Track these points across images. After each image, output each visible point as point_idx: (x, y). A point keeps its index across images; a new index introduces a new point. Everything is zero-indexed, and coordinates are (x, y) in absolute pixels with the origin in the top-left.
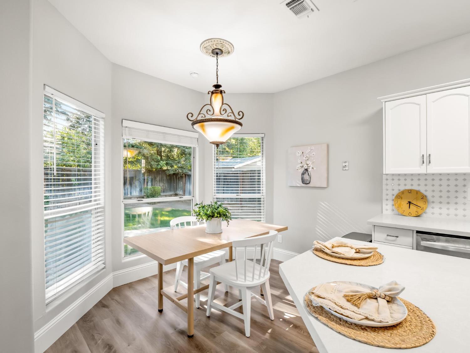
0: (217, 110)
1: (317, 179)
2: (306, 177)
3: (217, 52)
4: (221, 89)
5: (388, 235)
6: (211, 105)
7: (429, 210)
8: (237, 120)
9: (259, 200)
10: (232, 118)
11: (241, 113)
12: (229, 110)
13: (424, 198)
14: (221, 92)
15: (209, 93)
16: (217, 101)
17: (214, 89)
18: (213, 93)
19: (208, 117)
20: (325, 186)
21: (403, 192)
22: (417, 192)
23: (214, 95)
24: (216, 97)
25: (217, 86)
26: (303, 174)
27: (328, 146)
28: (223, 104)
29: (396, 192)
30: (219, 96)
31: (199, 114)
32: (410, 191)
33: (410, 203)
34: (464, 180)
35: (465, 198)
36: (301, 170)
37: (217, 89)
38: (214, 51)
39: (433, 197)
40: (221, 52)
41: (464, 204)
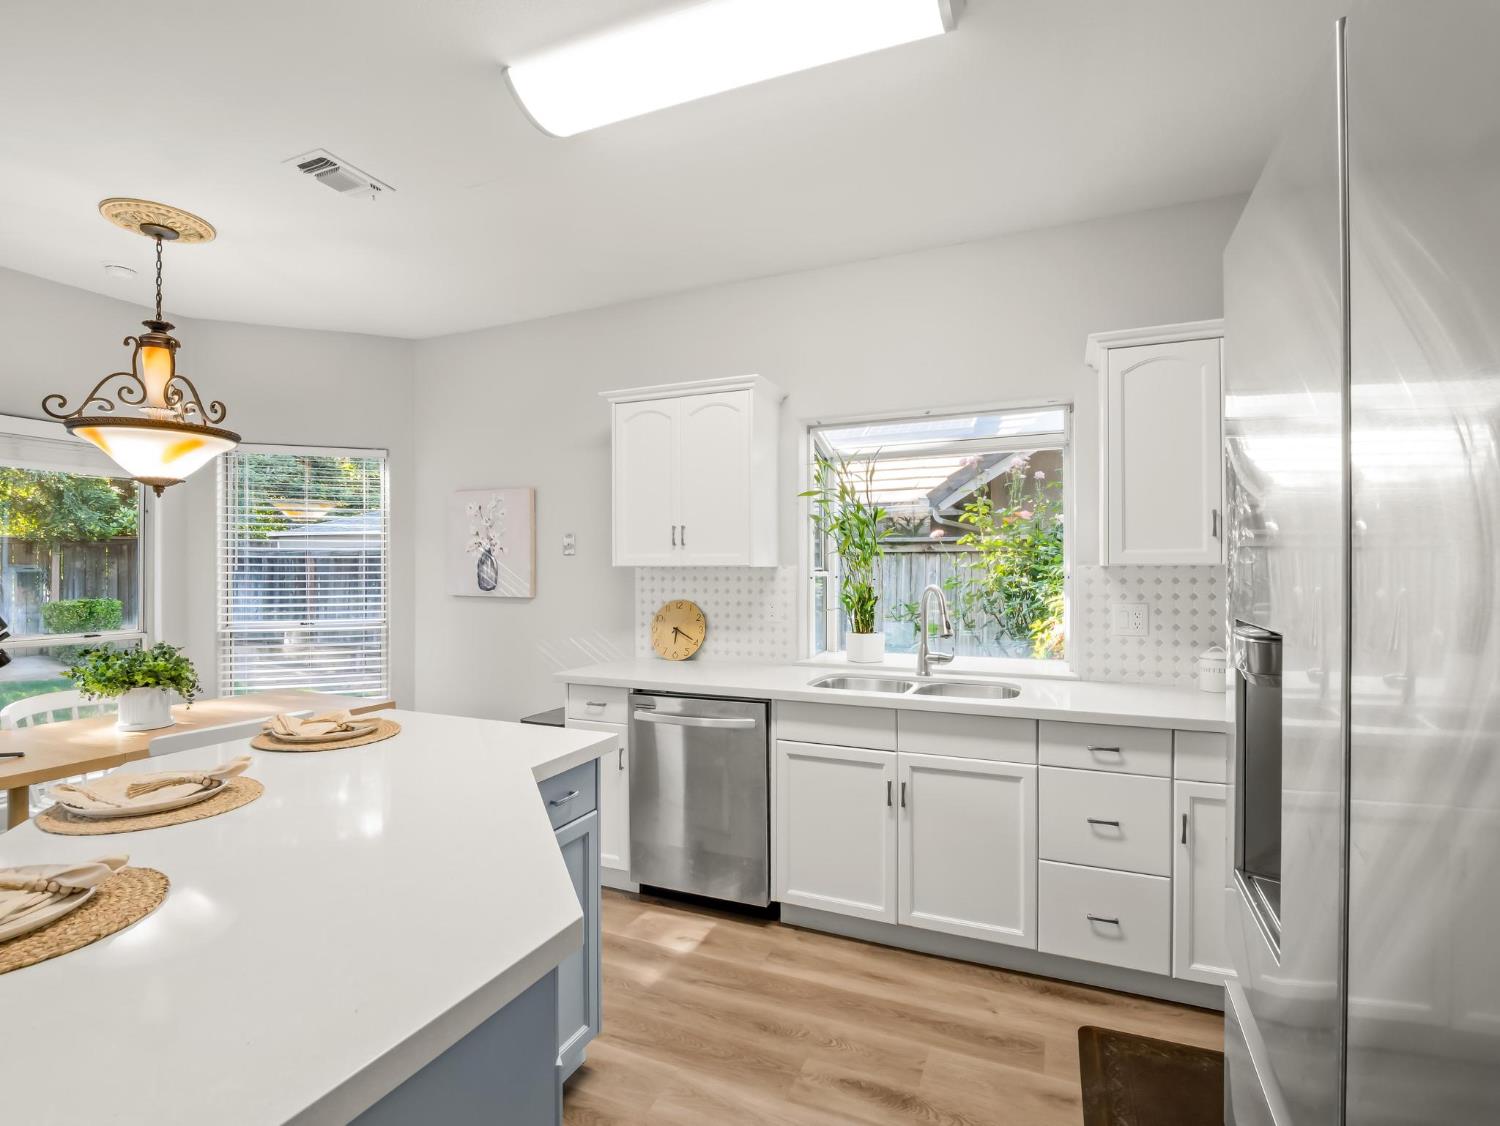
1: (512, 580)
2: (487, 570)
4: (170, 333)
5: (590, 704)
6: (134, 375)
7: (710, 645)
8: (209, 424)
10: (195, 418)
11: (217, 407)
12: (188, 395)
13: (702, 618)
15: (126, 343)
16: (156, 368)
17: (148, 330)
18: (142, 342)
19: (121, 410)
20: (528, 595)
21: (667, 608)
22: (693, 606)
23: (144, 350)
24: (149, 356)
25: (158, 326)
26: (482, 562)
27: (535, 495)
28: (173, 375)
29: (657, 607)
30: (162, 356)
31: (91, 398)
32: (680, 604)
33: (676, 630)
34: (761, 579)
35: (762, 617)
36: (478, 554)
37: (158, 332)
38: (147, 228)
39: (716, 616)
40: (174, 234)
41: (761, 629)
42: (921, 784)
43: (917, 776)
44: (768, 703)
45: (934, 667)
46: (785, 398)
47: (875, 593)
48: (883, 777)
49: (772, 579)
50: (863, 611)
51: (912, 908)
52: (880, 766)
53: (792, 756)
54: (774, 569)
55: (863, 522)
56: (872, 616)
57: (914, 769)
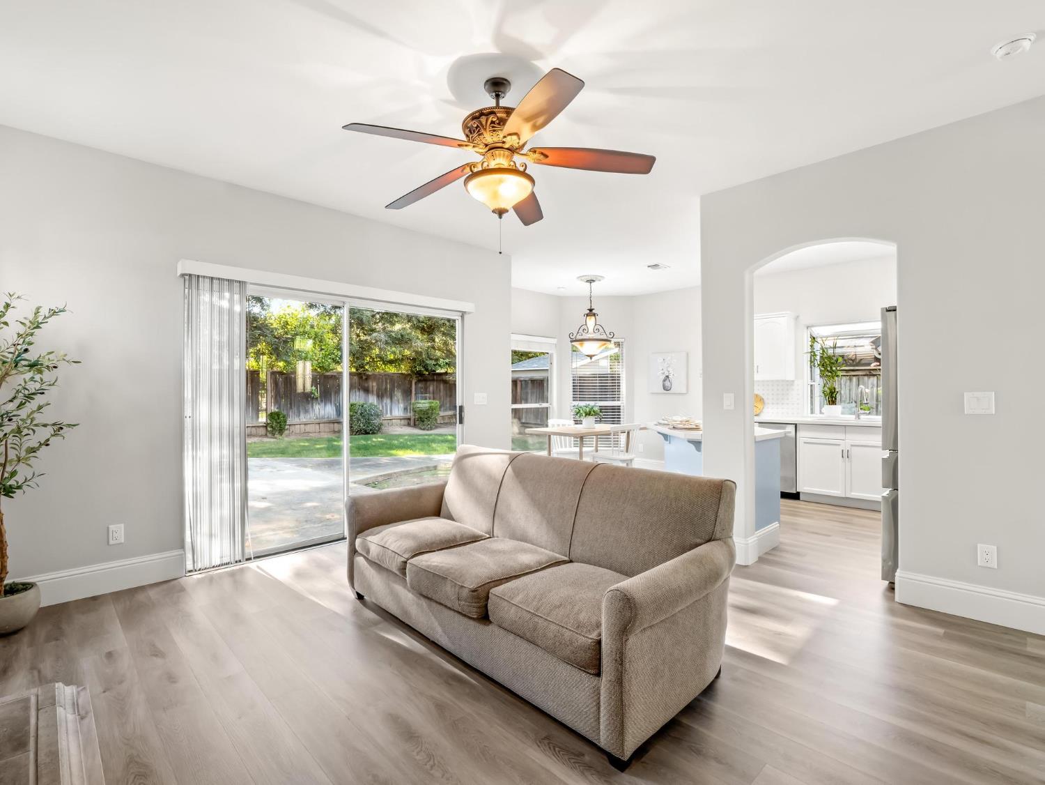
0: (591, 330)
1: (677, 386)
2: (667, 383)
3: (591, 281)
4: (594, 312)
6: (586, 325)
8: (608, 339)
9: (618, 408)
10: (604, 337)
11: (611, 333)
12: (601, 330)
13: (761, 400)
14: (594, 315)
15: (584, 315)
16: (591, 322)
17: (588, 311)
18: (587, 315)
19: (584, 337)
20: (684, 391)
22: (757, 396)
23: (588, 317)
24: (590, 319)
25: (591, 310)
26: (664, 381)
27: (688, 354)
28: (596, 324)
30: (593, 318)
31: (578, 334)
34: (787, 385)
35: (788, 399)
36: (663, 377)
37: (591, 312)
38: (587, 281)
39: (768, 399)
40: (594, 281)
41: (788, 404)
42: (854, 451)
43: (853, 448)
44: (796, 425)
45: (862, 417)
46: (798, 317)
47: (837, 390)
48: (841, 448)
49: (792, 385)
50: (832, 397)
51: (851, 491)
52: (839, 445)
53: (805, 443)
54: (793, 381)
55: (833, 363)
56: (836, 399)
57: (852, 446)
